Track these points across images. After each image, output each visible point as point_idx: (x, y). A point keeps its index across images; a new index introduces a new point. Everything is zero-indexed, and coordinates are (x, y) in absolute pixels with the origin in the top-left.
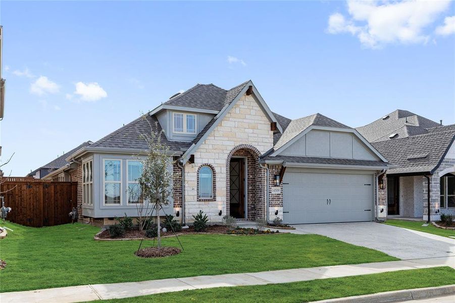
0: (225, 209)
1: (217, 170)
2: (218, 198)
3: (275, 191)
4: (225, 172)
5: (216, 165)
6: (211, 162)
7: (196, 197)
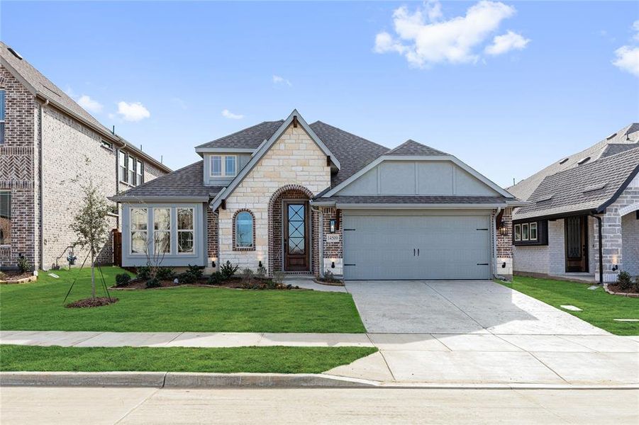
0: (267, 260)
1: (257, 215)
2: (258, 248)
3: (332, 238)
4: (267, 217)
5: (256, 210)
6: (249, 207)
7: (231, 246)
